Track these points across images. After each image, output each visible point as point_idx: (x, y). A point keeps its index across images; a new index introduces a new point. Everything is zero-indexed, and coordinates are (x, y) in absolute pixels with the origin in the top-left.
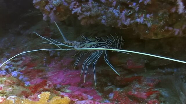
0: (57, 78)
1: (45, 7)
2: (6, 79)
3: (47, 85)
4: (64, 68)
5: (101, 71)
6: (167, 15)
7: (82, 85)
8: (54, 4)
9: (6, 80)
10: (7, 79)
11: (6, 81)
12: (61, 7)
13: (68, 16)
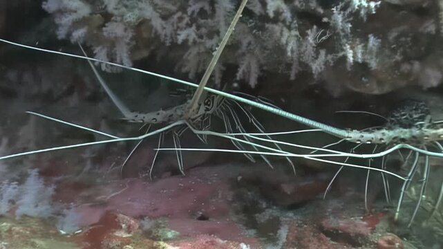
0: (130, 201)
1: (104, 29)
2: (9, 225)
3: (121, 228)
4: (143, 174)
5: (240, 175)
6: (409, 39)
7: (201, 213)
8: (129, 20)
9: (11, 228)
10: (13, 224)
11: (10, 231)
12: (143, 28)
13: (152, 48)
